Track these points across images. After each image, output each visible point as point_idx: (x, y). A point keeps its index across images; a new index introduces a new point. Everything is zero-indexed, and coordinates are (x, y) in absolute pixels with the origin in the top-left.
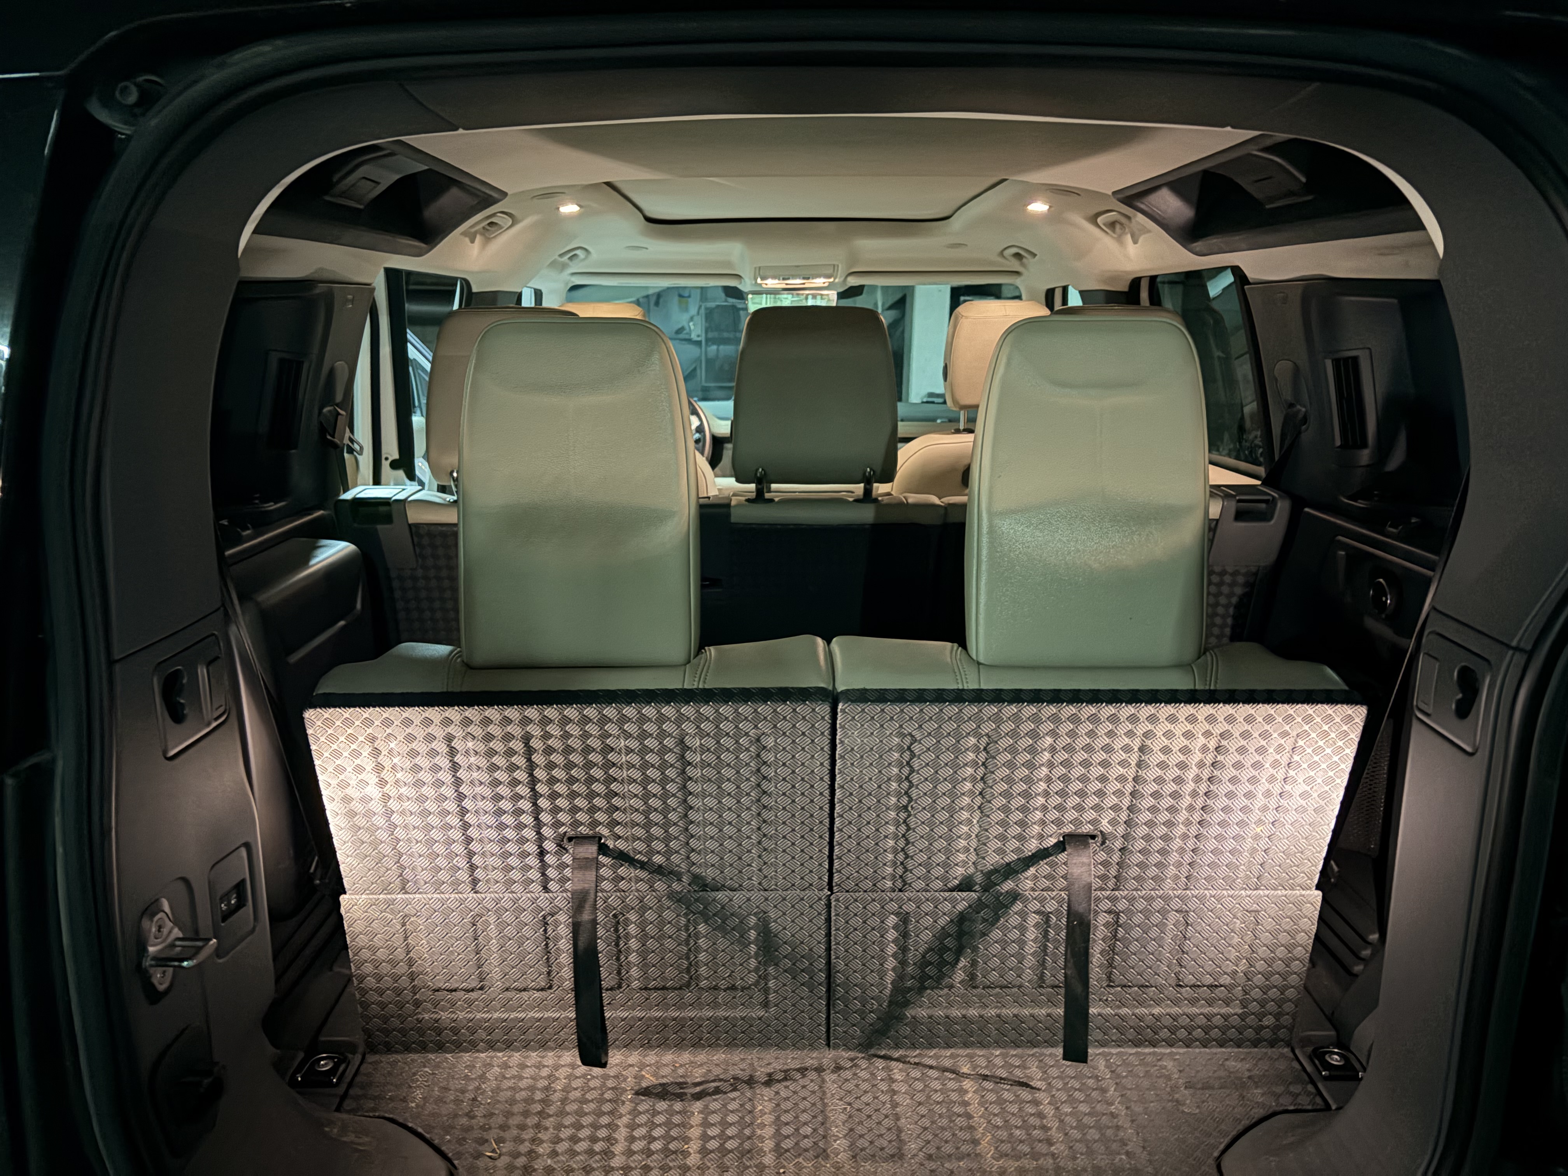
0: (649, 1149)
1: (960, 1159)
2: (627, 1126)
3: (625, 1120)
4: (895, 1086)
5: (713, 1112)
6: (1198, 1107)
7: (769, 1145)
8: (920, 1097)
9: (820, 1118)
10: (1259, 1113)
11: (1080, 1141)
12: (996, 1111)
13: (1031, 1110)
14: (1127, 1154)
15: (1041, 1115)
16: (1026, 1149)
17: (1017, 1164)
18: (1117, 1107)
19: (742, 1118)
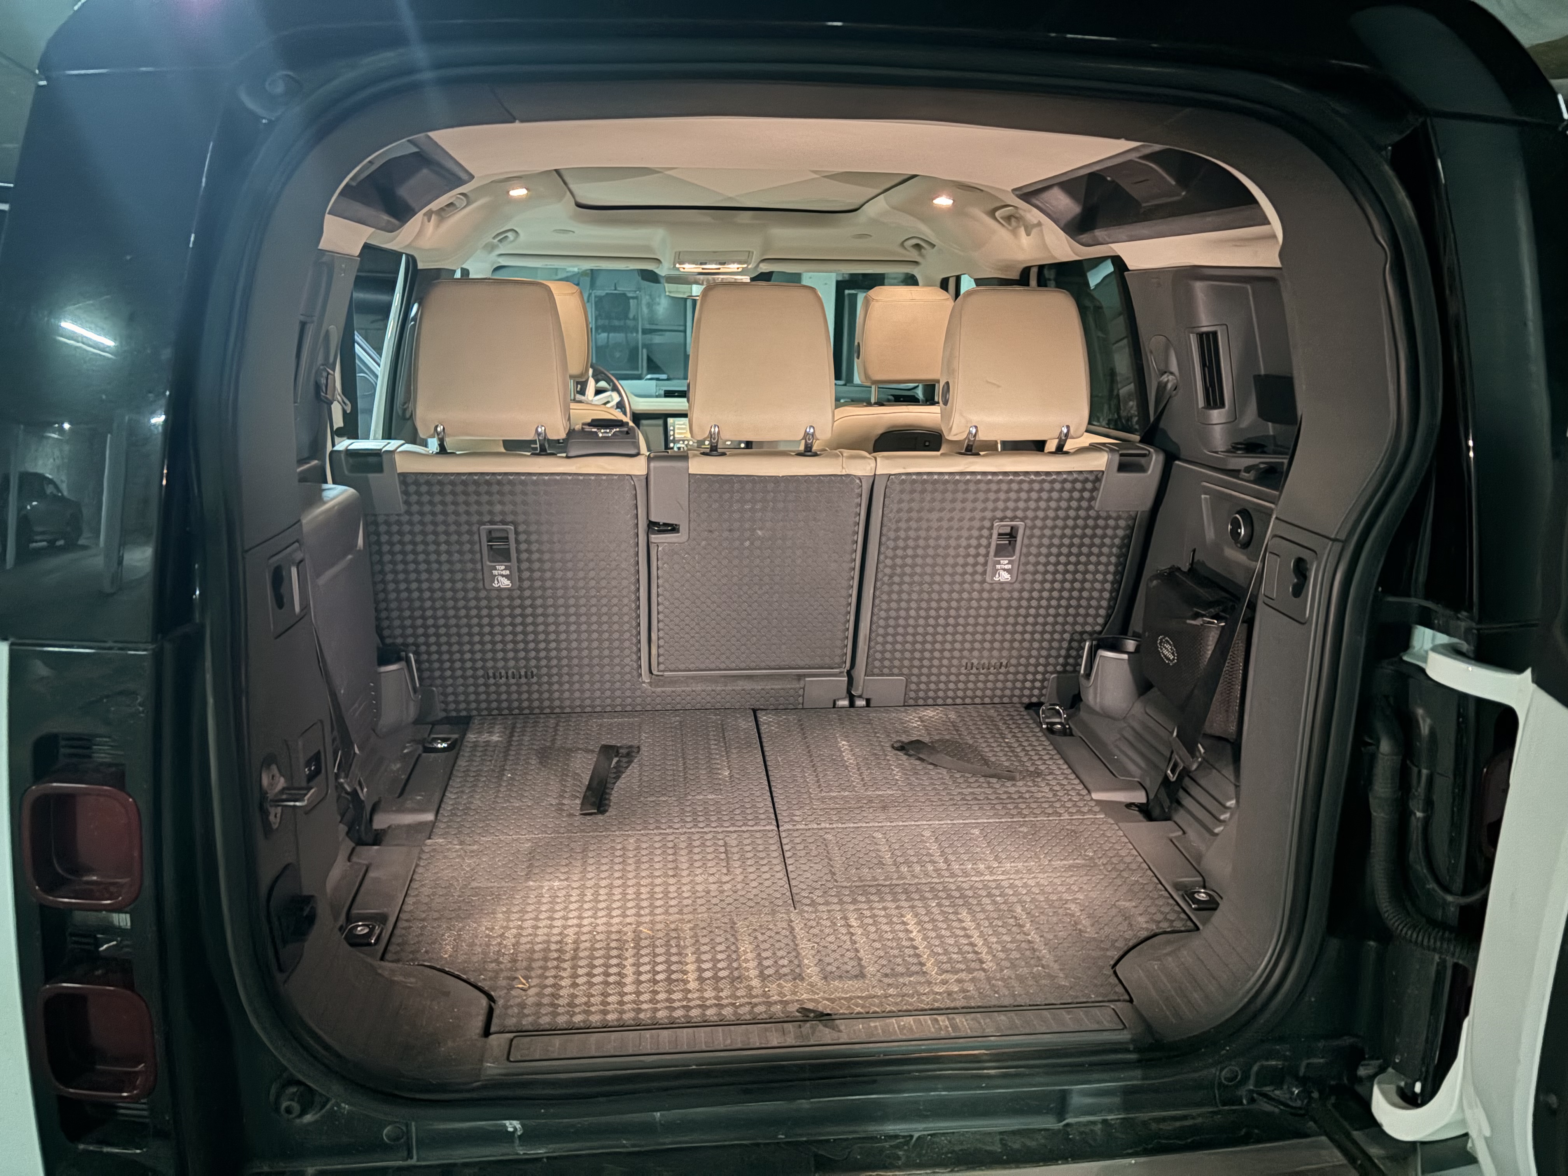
0: (654, 979)
1: (910, 976)
2: (634, 965)
3: (631, 961)
4: (852, 930)
5: (704, 953)
6: (1097, 933)
7: (753, 973)
8: (873, 936)
9: (794, 954)
10: (1144, 934)
11: (1005, 959)
12: (937, 944)
13: (964, 941)
14: (1043, 967)
15: (972, 945)
16: (963, 967)
17: (956, 977)
18: (1034, 936)
19: (729, 956)
